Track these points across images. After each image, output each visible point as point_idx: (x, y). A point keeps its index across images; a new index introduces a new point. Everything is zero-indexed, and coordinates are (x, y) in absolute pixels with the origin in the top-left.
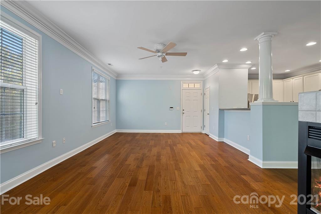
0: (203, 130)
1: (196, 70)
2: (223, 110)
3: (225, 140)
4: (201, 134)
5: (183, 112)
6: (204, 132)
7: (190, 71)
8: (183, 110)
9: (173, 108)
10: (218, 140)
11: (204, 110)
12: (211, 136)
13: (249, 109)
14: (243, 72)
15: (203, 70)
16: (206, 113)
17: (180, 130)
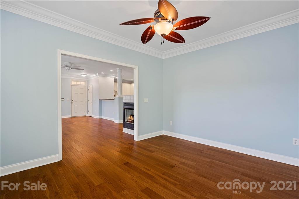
0: (87, 114)
1: (84, 74)
2: (101, 100)
3: (103, 117)
4: (86, 116)
5: (72, 102)
6: (88, 115)
7: (79, 74)
8: (73, 101)
9: (64, 99)
10: (99, 117)
11: (87, 101)
12: (94, 116)
13: (114, 100)
14: (111, 79)
15: (88, 75)
16: (89, 103)
17: (70, 115)
